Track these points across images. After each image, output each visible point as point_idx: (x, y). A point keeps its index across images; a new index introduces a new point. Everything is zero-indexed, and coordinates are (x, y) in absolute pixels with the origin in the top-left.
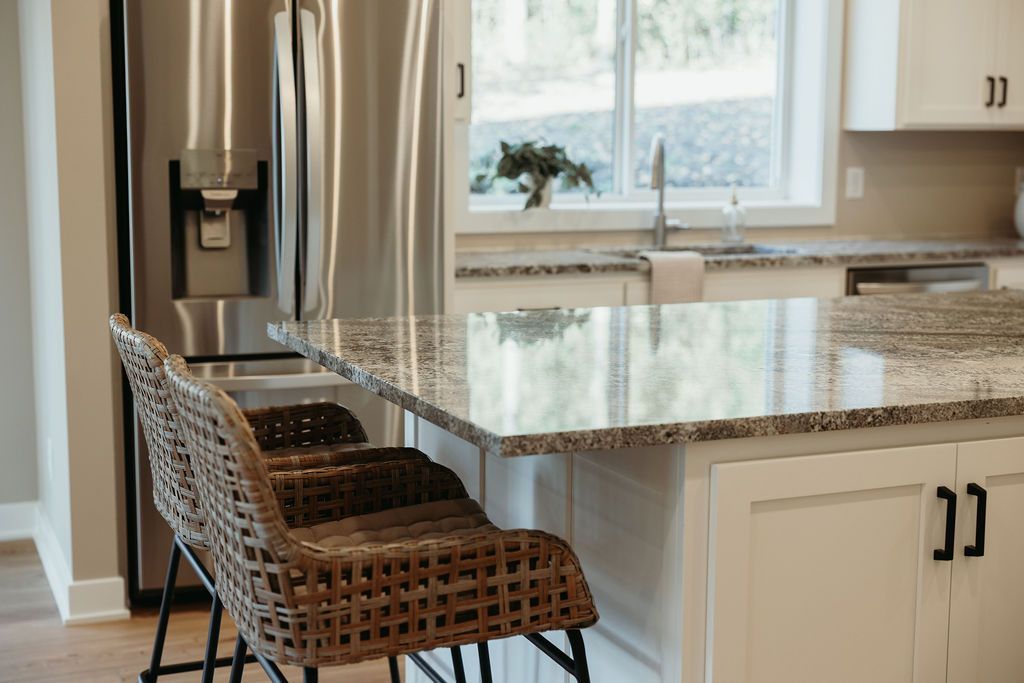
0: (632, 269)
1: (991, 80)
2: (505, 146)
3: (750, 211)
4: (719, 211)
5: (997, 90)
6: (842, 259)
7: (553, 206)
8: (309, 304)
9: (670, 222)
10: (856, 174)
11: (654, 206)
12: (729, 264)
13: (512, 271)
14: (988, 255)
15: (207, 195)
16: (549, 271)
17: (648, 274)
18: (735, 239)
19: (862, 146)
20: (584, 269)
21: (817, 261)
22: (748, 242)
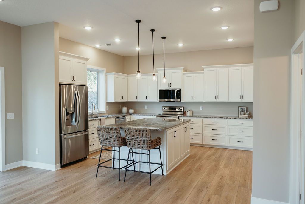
0: (99, 119)
1: (121, 96)
9: (93, 114)
10: (107, 107)
12: (107, 118)
14: (125, 115)
15: (69, 113)
16: (93, 120)
17: (101, 120)
19: (108, 104)
20: (95, 120)
21: (113, 117)
22: (100, 116)
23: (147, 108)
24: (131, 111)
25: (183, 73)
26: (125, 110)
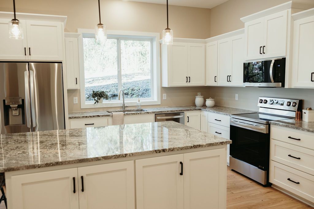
0: (109, 116)
1: (187, 77)
2: (93, 92)
3: (142, 102)
4: (137, 102)
5: (188, 79)
6: (153, 112)
7: (103, 103)
8: (34, 126)
9: (125, 105)
10: (165, 95)
11: (123, 102)
12: (129, 114)
13: (83, 117)
14: (184, 111)
15: (11, 106)
16: (91, 117)
17: (112, 117)
18: (139, 108)
19: (165, 90)
20: (98, 116)
21: (148, 113)
23: (237, 99)
24: (209, 102)
25: (291, 16)
26: (199, 100)
